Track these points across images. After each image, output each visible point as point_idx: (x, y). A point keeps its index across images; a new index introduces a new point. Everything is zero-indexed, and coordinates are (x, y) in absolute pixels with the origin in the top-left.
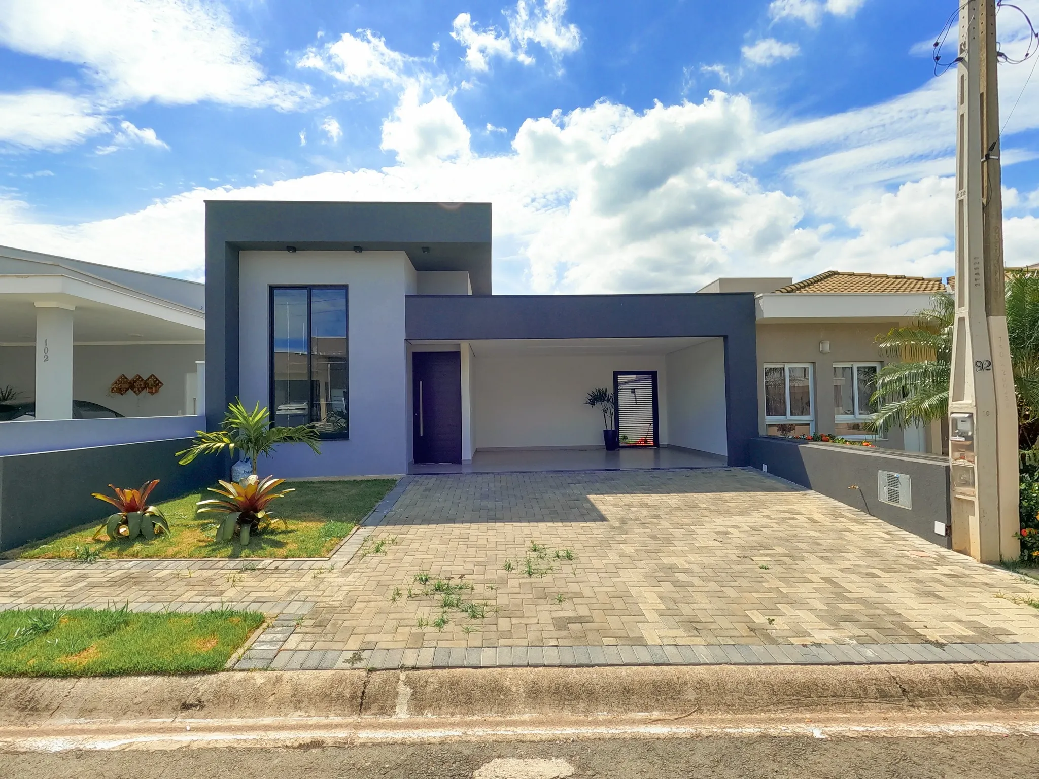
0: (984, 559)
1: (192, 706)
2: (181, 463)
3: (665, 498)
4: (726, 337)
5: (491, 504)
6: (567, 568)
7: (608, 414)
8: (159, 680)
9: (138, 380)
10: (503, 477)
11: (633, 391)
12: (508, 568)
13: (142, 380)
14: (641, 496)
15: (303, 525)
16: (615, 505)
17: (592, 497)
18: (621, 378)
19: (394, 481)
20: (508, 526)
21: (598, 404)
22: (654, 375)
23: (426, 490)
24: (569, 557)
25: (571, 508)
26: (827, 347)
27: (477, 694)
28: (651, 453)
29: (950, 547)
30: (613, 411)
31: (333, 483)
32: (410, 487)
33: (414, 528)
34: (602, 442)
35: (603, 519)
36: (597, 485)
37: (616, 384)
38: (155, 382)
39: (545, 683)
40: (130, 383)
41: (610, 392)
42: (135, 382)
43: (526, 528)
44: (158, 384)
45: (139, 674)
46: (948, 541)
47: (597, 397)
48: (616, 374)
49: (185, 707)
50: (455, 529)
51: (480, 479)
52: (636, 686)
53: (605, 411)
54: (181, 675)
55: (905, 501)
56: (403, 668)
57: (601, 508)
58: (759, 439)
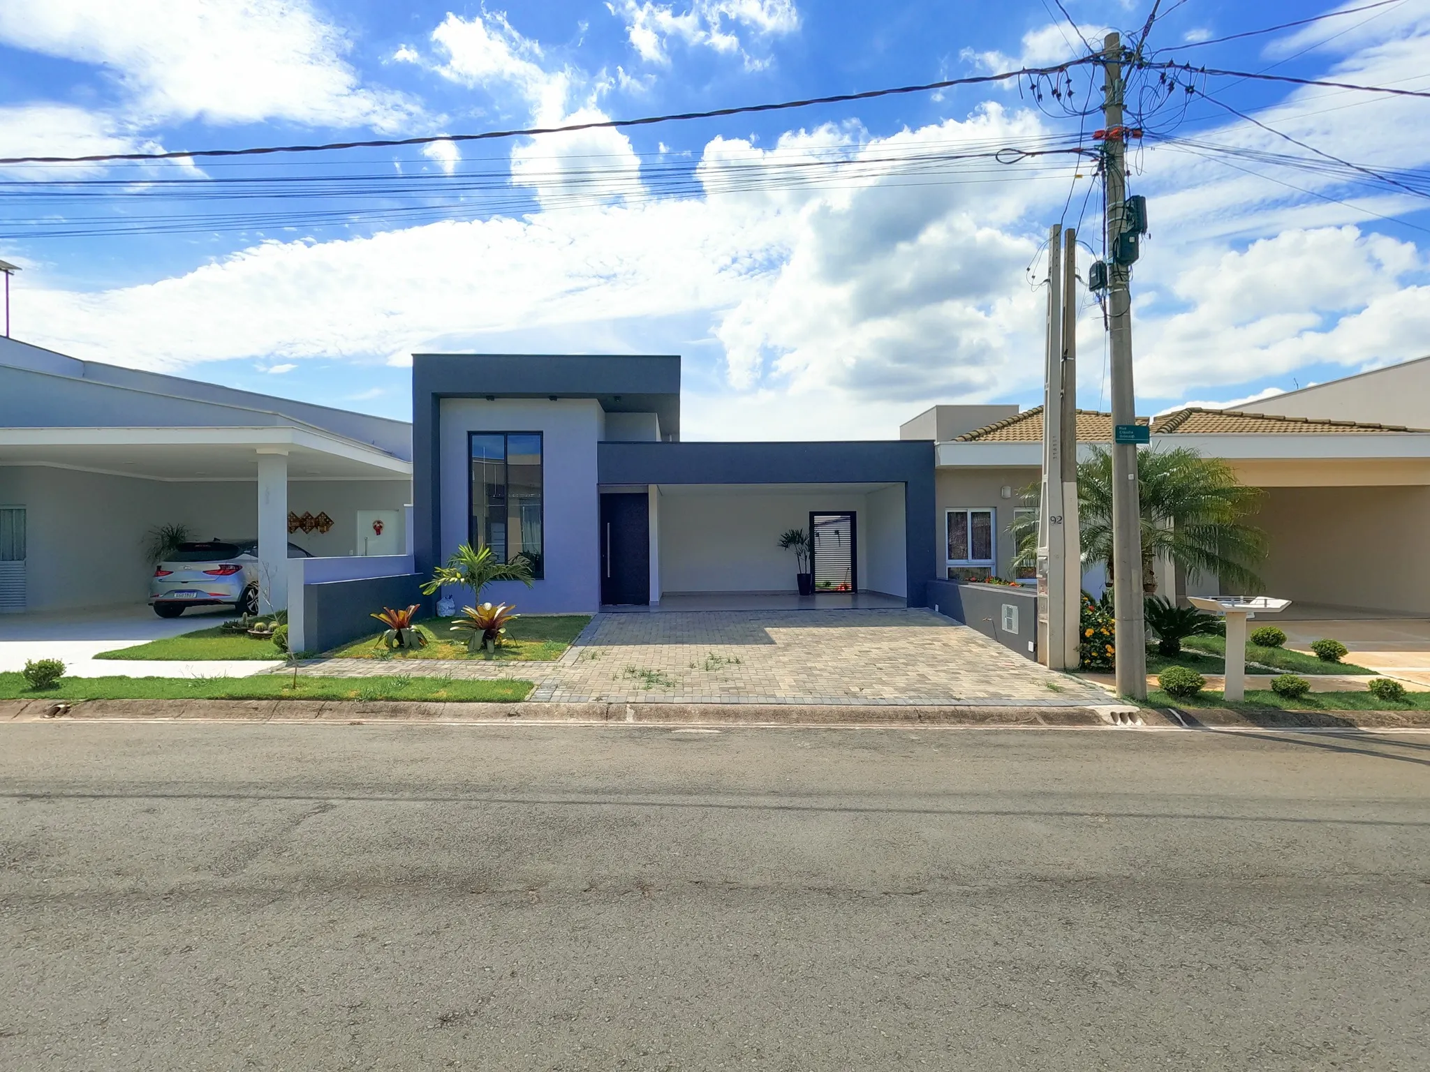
0: (1052, 667)
1: (513, 715)
2: (424, 593)
3: (832, 630)
4: (906, 483)
5: (679, 633)
6: (735, 667)
7: (803, 556)
8: (490, 704)
9: (307, 517)
10: (690, 614)
11: (837, 532)
12: (692, 666)
13: (312, 518)
14: (811, 629)
15: (528, 643)
16: (785, 634)
17: (767, 629)
18: (818, 519)
19: (588, 617)
20: (693, 647)
21: (792, 546)
22: (852, 516)
23: (619, 623)
24: (738, 662)
25: (747, 636)
26: (1007, 492)
27: (672, 713)
28: (848, 598)
29: (1036, 660)
30: (808, 554)
31: (535, 618)
32: (604, 622)
33: (616, 648)
34: (795, 587)
35: (772, 642)
36: (776, 621)
37: (812, 525)
38: (325, 520)
39: (712, 710)
40: (300, 521)
41: (806, 533)
42: (305, 520)
43: (707, 647)
44: (328, 523)
45: (479, 701)
46: (1035, 656)
47: (792, 539)
48: (812, 514)
49: (510, 715)
50: (651, 648)
51: (668, 616)
52: (763, 712)
53: (799, 555)
54: (502, 702)
55: (1015, 630)
56: (628, 703)
57: (774, 637)
58: (937, 582)
